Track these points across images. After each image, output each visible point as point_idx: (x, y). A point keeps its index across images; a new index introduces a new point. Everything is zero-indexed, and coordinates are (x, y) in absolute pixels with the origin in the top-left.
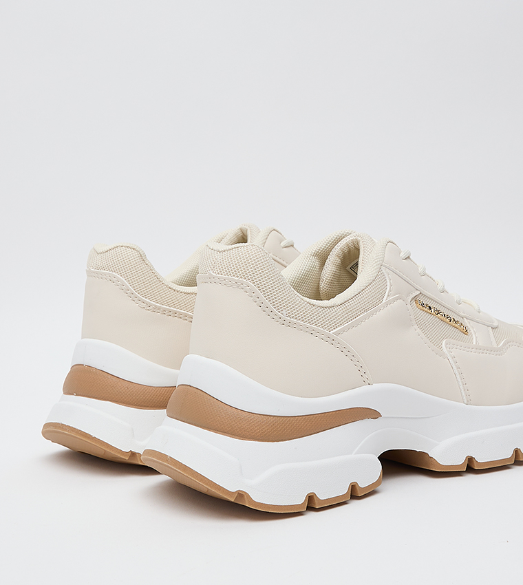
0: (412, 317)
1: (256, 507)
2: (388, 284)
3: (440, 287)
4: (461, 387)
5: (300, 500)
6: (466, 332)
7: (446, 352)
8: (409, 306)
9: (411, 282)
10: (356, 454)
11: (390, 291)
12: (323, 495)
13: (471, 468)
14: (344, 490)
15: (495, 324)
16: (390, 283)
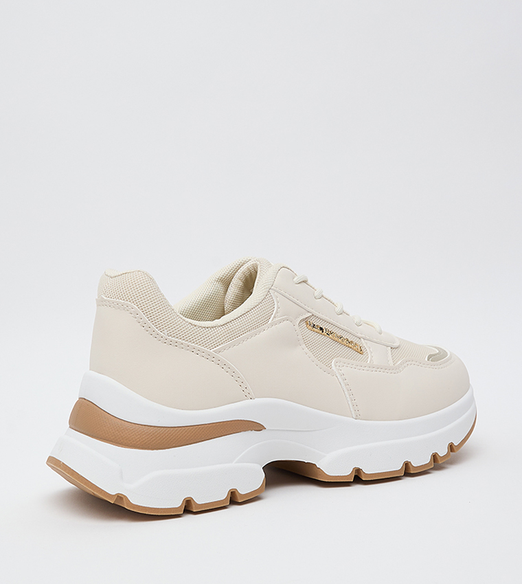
0: (300, 337)
1: (134, 508)
2: (276, 306)
3: (338, 309)
4: (350, 403)
5: (177, 503)
6: (361, 352)
7: (335, 370)
8: (297, 327)
9: (302, 305)
10: (236, 463)
11: (277, 312)
12: (200, 500)
13: (358, 478)
14: (223, 495)
15: (396, 345)
16: (278, 305)
